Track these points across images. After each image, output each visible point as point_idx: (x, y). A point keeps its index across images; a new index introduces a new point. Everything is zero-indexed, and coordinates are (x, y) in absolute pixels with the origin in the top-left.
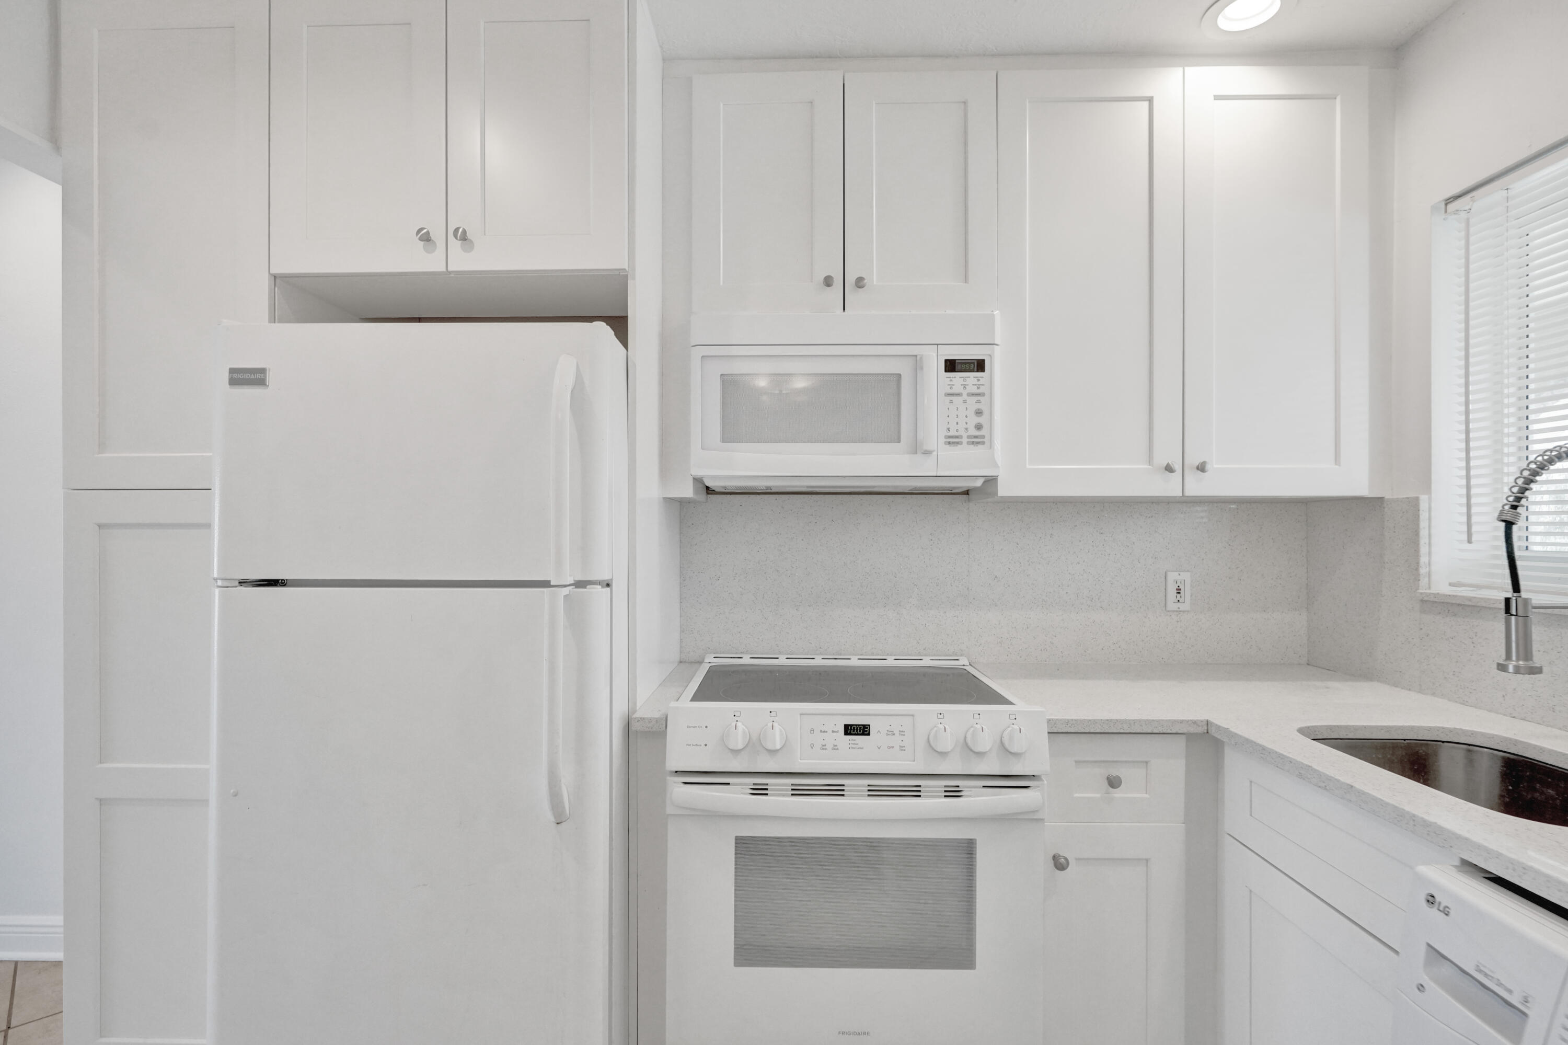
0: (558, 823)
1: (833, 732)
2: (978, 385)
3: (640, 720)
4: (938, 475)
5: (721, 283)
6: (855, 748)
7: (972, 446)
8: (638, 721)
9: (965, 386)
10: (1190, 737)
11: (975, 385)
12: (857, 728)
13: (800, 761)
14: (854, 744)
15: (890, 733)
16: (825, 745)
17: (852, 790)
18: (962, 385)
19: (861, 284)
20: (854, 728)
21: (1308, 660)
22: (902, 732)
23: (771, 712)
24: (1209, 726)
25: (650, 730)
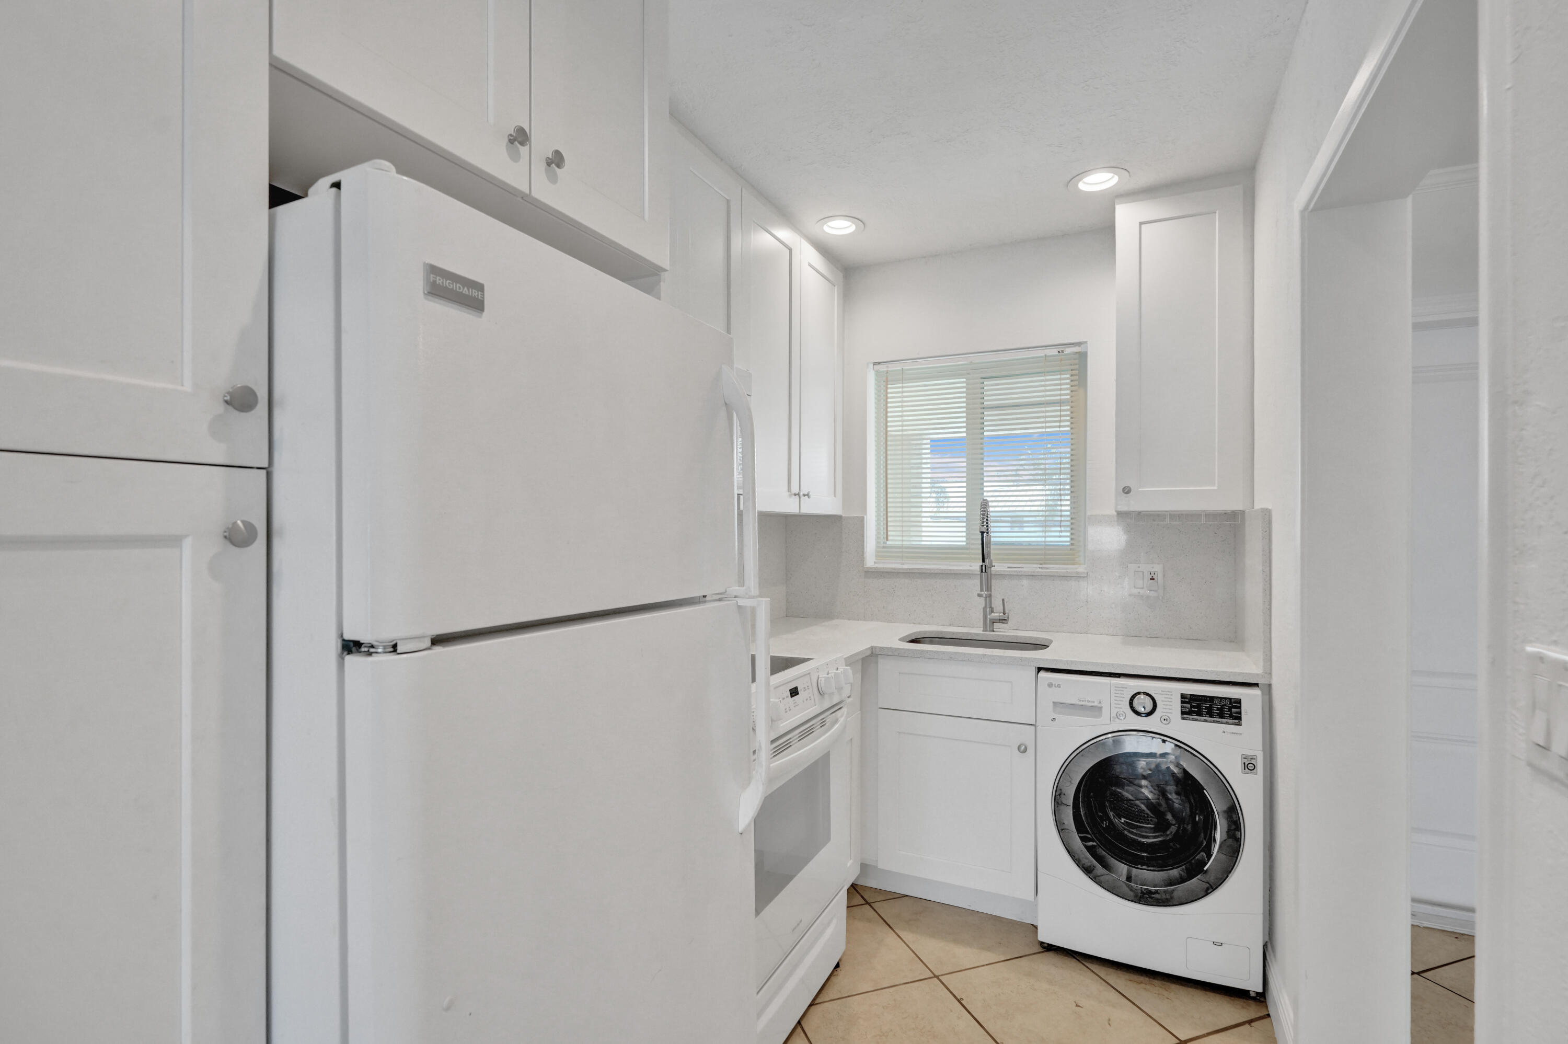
1: (787, 697)
6: (797, 705)
13: (780, 725)
14: (795, 703)
15: (805, 689)
16: (786, 709)
17: (794, 740)
20: (792, 691)
22: (808, 686)
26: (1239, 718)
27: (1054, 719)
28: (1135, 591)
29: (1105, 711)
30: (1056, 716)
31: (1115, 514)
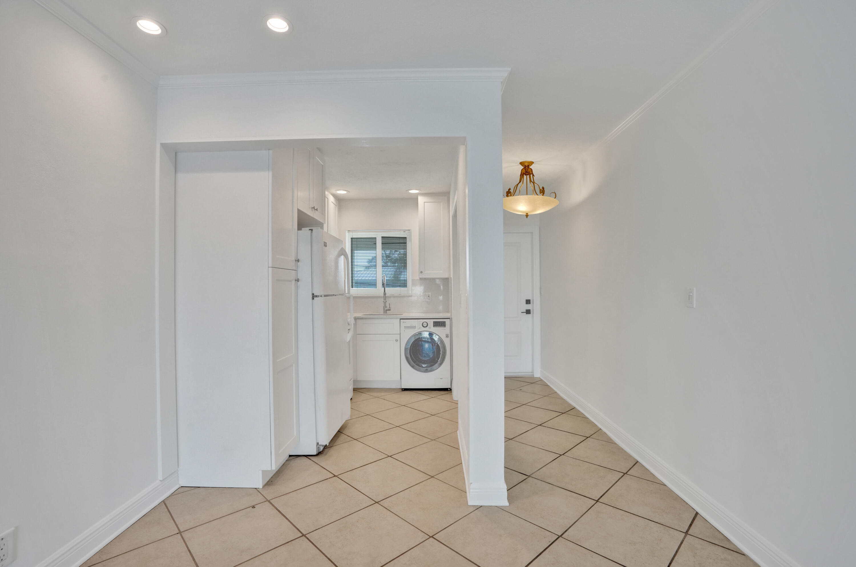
26: (445, 326)
27: (404, 331)
28: (424, 300)
29: (417, 327)
30: (405, 330)
31: (419, 279)
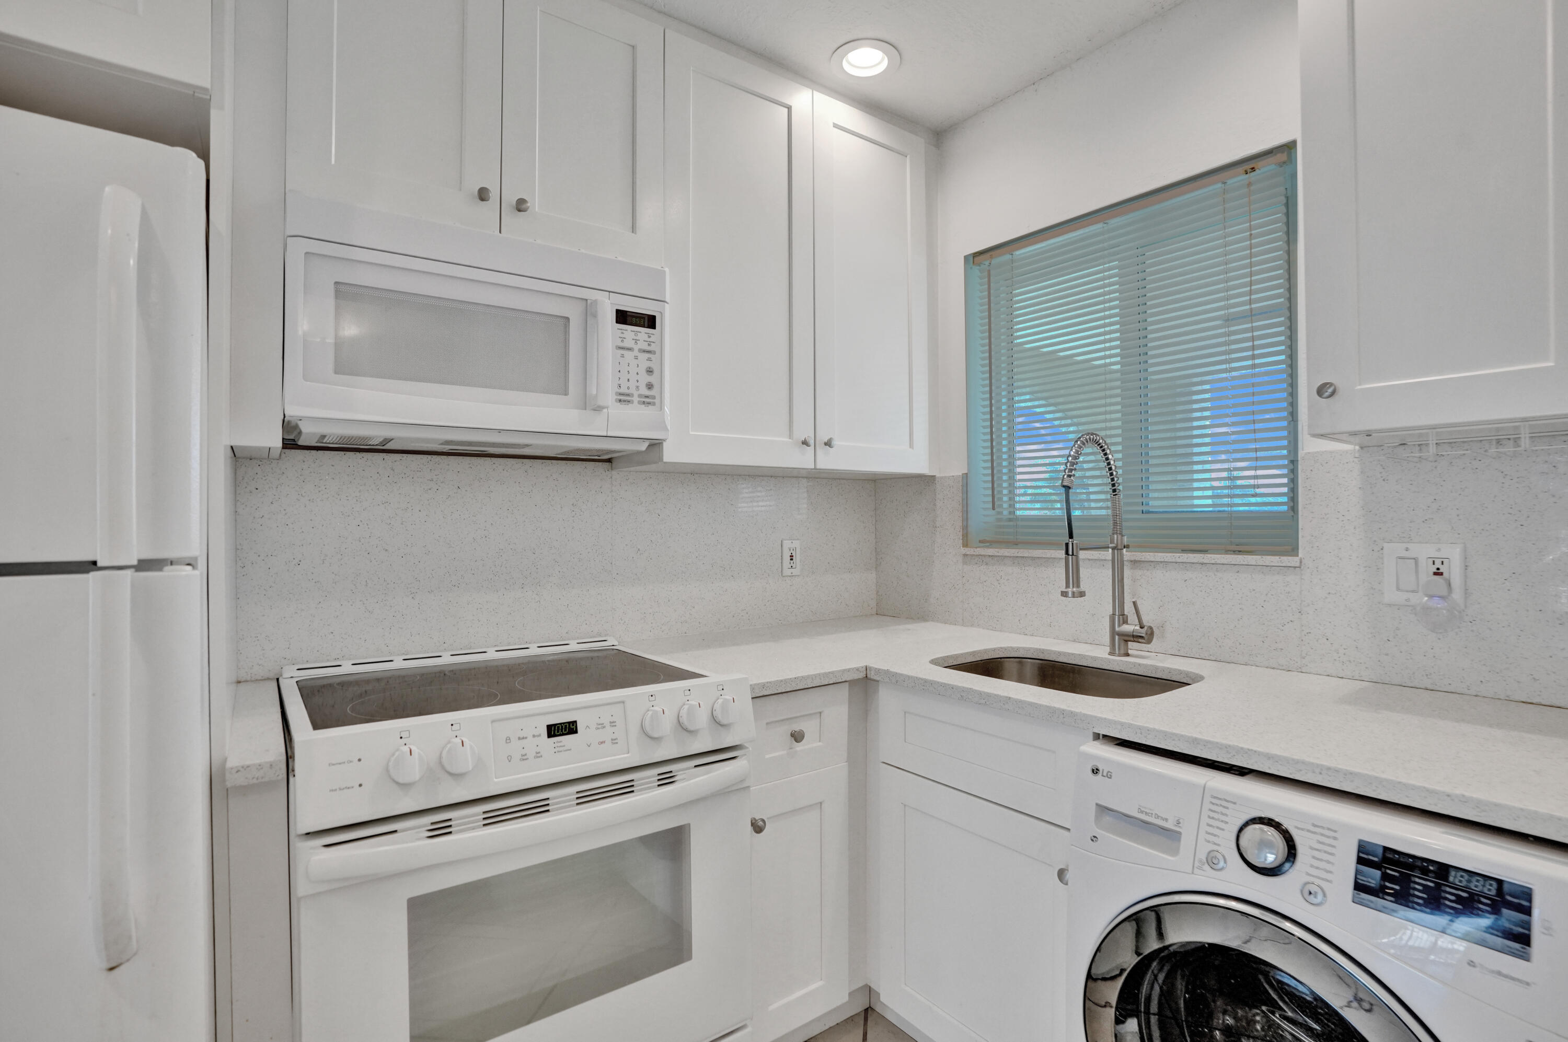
0: (111, 969)
1: (534, 736)
2: (650, 342)
3: (241, 769)
4: (609, 435)
5: (333, 162)
6: (561, 751)
7: (643, 406)
8: (237, 772)
9: (636, 341)
10: (852, 683)
11: (647, 341)
12: (562, 727)
13: (495, 779)
14: (560, 746)
15: (600, 726)
16: (526, 755)
17: (559, 802)
18: (633, 339)
19: (524, 206)
20: (558, 727)
21: (877, 611)
22: (613, 722)
23: (452, 725)
24: (868, 670)
25: (260, 780)
26: (1525, 939)
27: (1096, 838)
29: (1187, 843)
30: (1099, 832)
